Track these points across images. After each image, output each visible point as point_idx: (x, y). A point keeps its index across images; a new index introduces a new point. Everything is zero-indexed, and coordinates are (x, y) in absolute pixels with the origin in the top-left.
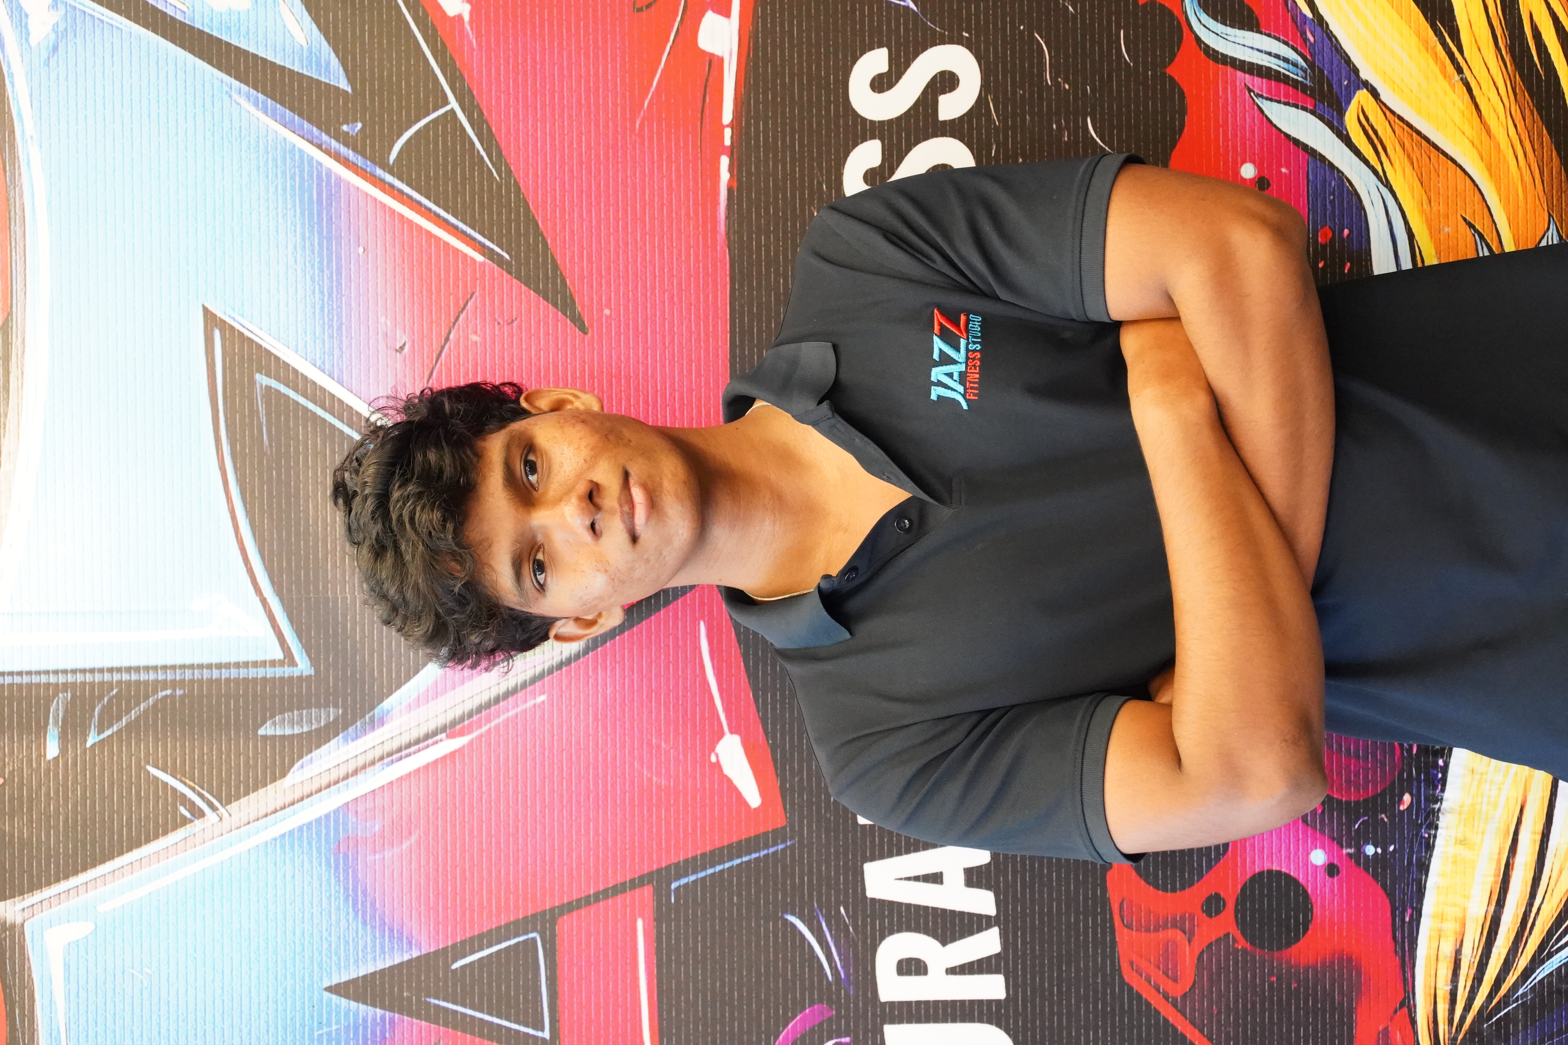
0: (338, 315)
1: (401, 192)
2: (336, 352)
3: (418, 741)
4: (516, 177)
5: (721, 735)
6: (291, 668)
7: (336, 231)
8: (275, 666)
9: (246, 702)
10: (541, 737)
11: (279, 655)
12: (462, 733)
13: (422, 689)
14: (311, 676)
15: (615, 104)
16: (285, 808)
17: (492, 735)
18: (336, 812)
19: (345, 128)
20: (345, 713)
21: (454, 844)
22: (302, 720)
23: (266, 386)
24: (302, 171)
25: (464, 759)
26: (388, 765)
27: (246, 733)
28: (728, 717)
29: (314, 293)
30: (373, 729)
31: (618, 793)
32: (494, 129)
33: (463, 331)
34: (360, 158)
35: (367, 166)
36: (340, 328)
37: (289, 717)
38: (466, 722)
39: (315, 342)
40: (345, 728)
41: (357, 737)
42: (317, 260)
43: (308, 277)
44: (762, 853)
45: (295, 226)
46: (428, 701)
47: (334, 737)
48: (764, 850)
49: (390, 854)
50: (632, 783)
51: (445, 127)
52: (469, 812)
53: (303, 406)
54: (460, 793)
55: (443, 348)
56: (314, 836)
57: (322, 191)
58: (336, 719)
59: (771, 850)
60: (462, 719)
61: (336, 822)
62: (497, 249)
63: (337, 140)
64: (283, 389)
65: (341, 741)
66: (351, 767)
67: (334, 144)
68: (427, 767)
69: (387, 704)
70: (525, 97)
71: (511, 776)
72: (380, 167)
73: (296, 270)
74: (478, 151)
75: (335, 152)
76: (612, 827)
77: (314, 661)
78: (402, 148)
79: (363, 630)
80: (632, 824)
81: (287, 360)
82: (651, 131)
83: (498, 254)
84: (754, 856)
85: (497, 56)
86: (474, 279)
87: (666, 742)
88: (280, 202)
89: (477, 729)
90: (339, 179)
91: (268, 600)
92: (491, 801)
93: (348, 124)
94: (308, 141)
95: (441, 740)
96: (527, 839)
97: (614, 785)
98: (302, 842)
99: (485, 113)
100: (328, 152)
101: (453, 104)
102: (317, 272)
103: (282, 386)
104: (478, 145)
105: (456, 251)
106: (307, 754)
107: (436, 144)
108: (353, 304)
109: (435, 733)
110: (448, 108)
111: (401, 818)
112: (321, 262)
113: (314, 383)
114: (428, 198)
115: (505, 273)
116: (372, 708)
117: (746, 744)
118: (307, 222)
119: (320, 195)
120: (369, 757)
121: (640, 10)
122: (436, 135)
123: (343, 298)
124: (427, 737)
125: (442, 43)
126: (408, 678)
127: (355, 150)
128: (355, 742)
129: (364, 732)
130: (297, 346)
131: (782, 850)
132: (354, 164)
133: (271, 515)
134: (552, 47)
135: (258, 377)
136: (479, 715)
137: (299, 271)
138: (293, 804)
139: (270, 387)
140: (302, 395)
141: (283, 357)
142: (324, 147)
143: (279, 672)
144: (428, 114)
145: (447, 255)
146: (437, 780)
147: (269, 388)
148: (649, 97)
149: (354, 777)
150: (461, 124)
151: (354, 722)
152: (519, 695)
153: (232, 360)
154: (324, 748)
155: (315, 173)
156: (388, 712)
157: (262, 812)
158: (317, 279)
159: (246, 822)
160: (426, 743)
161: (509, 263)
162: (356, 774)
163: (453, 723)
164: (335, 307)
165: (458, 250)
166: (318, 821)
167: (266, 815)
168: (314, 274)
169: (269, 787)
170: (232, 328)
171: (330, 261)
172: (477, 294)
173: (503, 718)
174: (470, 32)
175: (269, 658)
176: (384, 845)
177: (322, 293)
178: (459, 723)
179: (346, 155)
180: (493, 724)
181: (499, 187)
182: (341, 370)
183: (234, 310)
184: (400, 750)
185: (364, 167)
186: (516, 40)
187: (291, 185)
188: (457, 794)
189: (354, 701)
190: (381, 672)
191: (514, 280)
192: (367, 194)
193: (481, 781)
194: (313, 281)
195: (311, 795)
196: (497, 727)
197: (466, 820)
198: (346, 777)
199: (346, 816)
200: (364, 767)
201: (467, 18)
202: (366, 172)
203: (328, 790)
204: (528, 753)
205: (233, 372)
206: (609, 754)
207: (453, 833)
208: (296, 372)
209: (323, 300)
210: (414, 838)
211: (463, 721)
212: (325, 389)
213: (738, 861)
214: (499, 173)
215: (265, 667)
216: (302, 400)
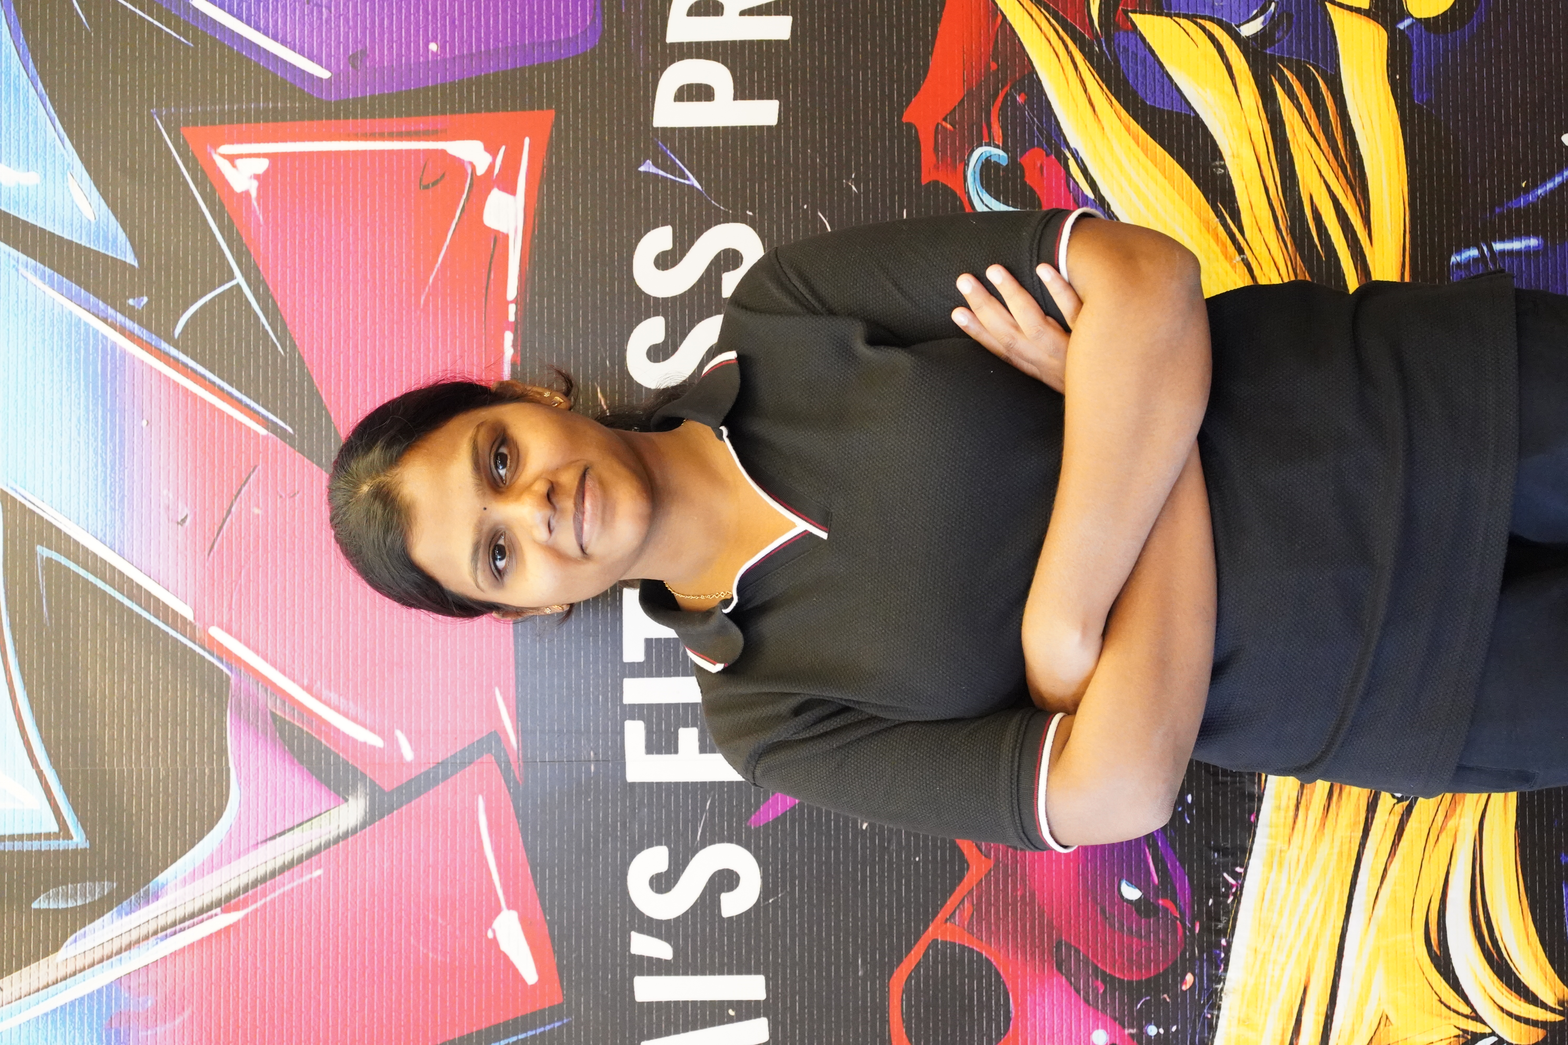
0: (120, 487)
1: (186, 365)
2: (118, 524)
3: (192, 916)
4: (301, 351)
5: (498, 911)
6: (66, 841)
7: (120, 404)
8: (50, 840)
9: (20, 876)
10: (317, 911)
11: (54, 828)
12: (236, 908)
13: (198, 863)
14: (86, 849)
15: (400, 281)
16: (57, 982)
17: (268, 910)
18: (109, 987)
19: (131, 302)
20: (119, 887)
21: (227, 1020)
22: (76, 893)
23: (47, 558)
24: (87, 344)
25: (238, 935)
26: (162, 939)
27: (20, 907)
28: (506, 893)
29: (96, 466)
30: (148, 903)
31: (394, 968)
32: (279, 304)
33: (246, 503)
34: (145, 331)
35: (152, 340)
36: (122, 501)
37: (63, 890)
38: (242, 897)
39: (96, 514)
40: (120, 902)
41: (131, 911)
42: (100, 432)
43: (91, 450)
44: (539, 1031)
45: (79, 399)
46: (203, 875)
47: (109, 910)
48: (540, 1027)
49: (163, 1029)
50: (408, 958)
51: (230, 302)
52: (243, 988)
53: (83, 578)
54: (234, 968)
55: (224, 521)
56: (86, 1012)
57: (107, 365)
58: (110, 893)
59: (548, 1028)
60: (237, 893)
61: (109, 997)
62: (281, 423)
63: (123, 313)
64: (64, 561)
65: (115, 915)
66: (125, 941)
67: (120, 317)
68: (201, 941)
69: (161, 878)
70: (311, 274)
71: (286, 951)
72: (165, 341)
73: (79, 442)
74: (263, 326)
75: (121, 325)
76: (387, 1004)
77: (90, 835)
78: (187, 322)
79: (139, 804)
80: (408, 1000)
81: (69, 532)
82: (435, 306)
83: (281, 428)
84: (530, 1033)
85: (284, 231)
86: (257, 452)
87: (442, 918)
88: (65, 375)
89: (252, 904)
90: (124, 352)
91: (45, 772)
92: (265, 976)
93: (134, 298)
94: (93, 314)
95: (216, 915)
96: (301, 1016)
97: (389, 960)
98: (74, 1017)
99: (270, 287)
100: (113, 326)
101: (239, 279)
102: (100, 444)
103: (63, 557)
104: (263, 319)
105: (240, 424)
106: (80, 929)
107: (221, 319)
108: (135, 476)
109: (210, 908)
110: (234, 283)
111: (174, 994)
112: (104, 434)
113: (95, 555)
114: (212, 371)
115: (287, 446)
116: (148, 881)
117: (523, 920)
118: (91, 395)
119: (104, 368)
120: (143, 931)
121: (426, 187)
122: (222, 309)
123: (126, 471)
124: (202, 911)
125: (229, 217)
126: (184, 852)
127: (140, 323)
128: (129, 916)
129: (139, 906)
130: (79, 518)
131: (559, 1027)
132: (139, 337)
133: (49, 688)
134: (338, 224)
135: (39, 548)
136: (255, 890)
137: (82, 443)
138: (65, 978)
139: (51, 559)
140: (83, 567)
141: (64, 529)
142: (109, 320)
143: (53, 845)
144: (214, 289)
145: (230, 428)
146: (211, 954)
147: (49, 560)
148: (434, 273)
149: (128, 952)
150: (247, 300)
151: (128, 896)
152: (296, 869)
153: (14, 532)
154: (98, 922)
155: (100, 347)
156: (163, 886)
157: (34, 987)
158: (100, 451)
159: (18, 997)
160: (200, 917)
161: (292, 437)
162: (130, 948)
163: (229, 898)
164: (117, 479)
165: (241, 423)
166: (90, 996)
167: (38, 990)
168: (97, 446)
169: (41, 961)
170: (14, 500)
171: (113, 434)
172: (260, 467)
173: (278, 892)
174: (257, 208)
175: (44, 830)
176: (156, 1021)
177: (105, 465)
178: (234, 898)
179: (132, 329)
180: (268, 899)
181: (284, 361)
182: (122, 542)
183: (16, 482)
184: (174, 924)
185: (149, 340)
186: (302, 216)
187: (76, 358)
188: (231, 969)
189: (129, 875)
190: (156, 845)
191: (297, 454)
192: (151, 368)
193: (256, 956)
194: (96, 454)
195: (84, 969)
196: (273, 902)
197: (240, 995)
198: (119, 952)
199: (118, 991)
200: (138, 942)
201: (254, 194)
202: (151, 344)
203: (101, 965)
204: (304, 928)
205: (14, 545)
206: (385, 930)
207: (227, 1008)
208: (77, 543)
209: (105, 473)
210: (187, 1014)
211: (239, 895)
212: (106, 562)
213: (514, 1039)
214: (284, 347)
215: (40, 840)
216: (82, 572)
